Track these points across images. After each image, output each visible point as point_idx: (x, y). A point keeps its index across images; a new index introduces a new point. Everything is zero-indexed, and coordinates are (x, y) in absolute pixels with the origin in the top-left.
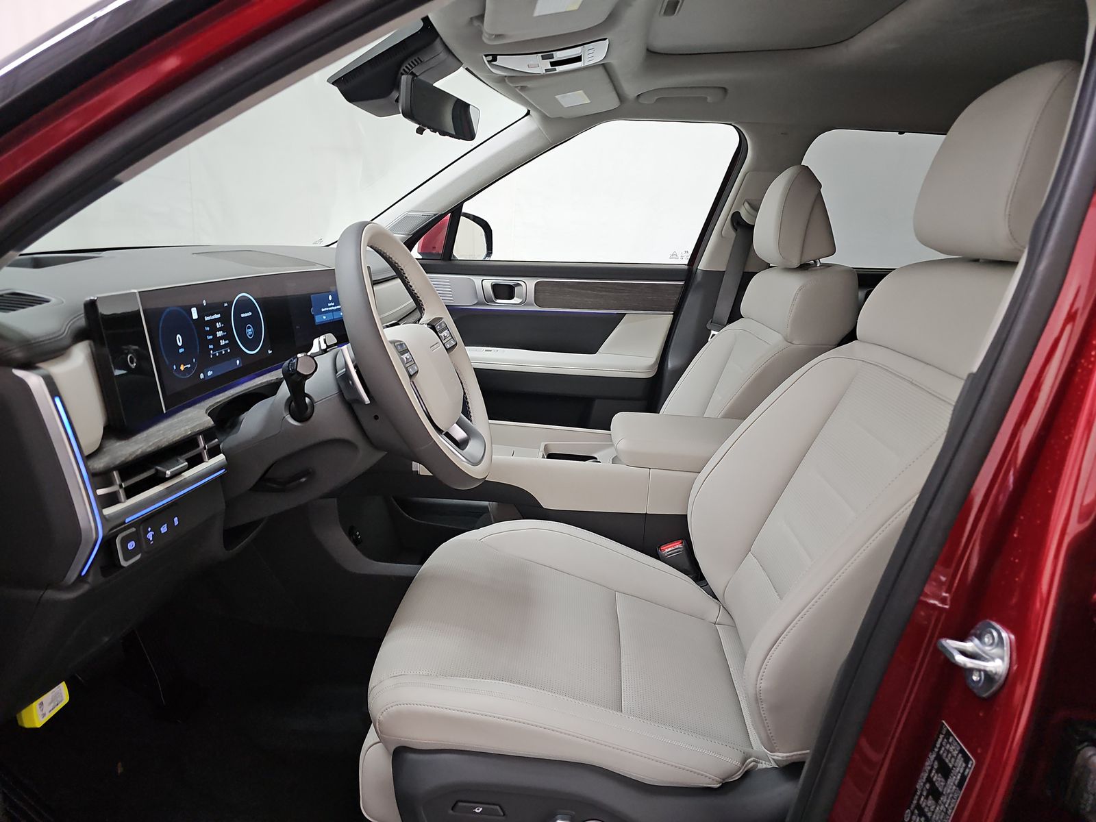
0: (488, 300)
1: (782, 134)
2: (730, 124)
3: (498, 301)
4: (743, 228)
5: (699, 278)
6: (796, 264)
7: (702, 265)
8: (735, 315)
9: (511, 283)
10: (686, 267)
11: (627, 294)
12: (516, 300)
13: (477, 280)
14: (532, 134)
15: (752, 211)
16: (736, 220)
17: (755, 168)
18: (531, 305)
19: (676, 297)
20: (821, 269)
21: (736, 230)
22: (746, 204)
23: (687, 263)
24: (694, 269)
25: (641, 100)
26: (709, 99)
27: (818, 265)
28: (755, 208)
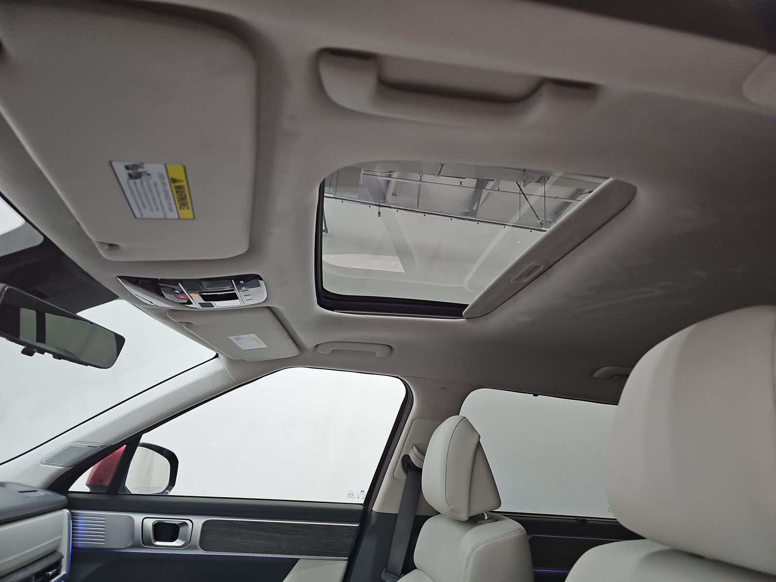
0: (147, 542)
1: (441, 388)
2: (398, 378)
3: (158, 543)
4: (412, 471)
5: (373, 520)
6: (464, 517)
7: (376, 508)
8: (409, 566)
9: (177, 522)
10: (361, 507)
11: (301, 536)
12: (178, 543)
13: (138, 518)
14: (217, 374)
15: (420, 456)
16: (406, 462)
17: (420, 416)
18: (194, 548)
19: (350, 541)
20: (488, 521)
21: (407, 473)
22: (414, 448)
23: (363, 503)
24: (369, 510)
25: (319, 350)
26: (378, 355)
27: (486, 519)
28: (423, 452)
